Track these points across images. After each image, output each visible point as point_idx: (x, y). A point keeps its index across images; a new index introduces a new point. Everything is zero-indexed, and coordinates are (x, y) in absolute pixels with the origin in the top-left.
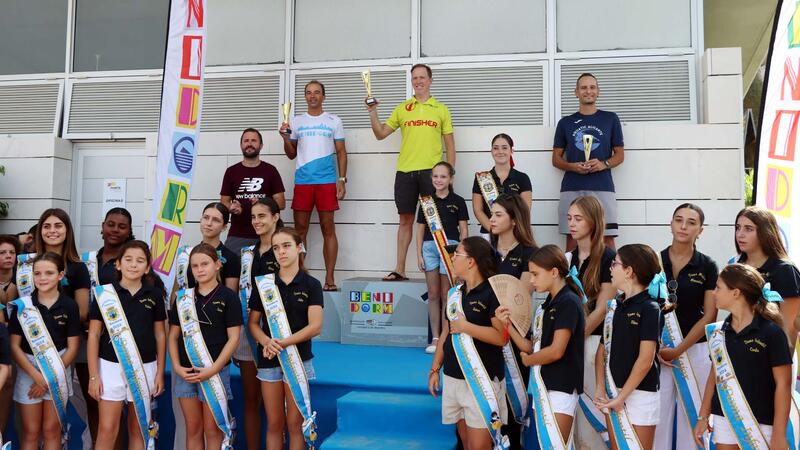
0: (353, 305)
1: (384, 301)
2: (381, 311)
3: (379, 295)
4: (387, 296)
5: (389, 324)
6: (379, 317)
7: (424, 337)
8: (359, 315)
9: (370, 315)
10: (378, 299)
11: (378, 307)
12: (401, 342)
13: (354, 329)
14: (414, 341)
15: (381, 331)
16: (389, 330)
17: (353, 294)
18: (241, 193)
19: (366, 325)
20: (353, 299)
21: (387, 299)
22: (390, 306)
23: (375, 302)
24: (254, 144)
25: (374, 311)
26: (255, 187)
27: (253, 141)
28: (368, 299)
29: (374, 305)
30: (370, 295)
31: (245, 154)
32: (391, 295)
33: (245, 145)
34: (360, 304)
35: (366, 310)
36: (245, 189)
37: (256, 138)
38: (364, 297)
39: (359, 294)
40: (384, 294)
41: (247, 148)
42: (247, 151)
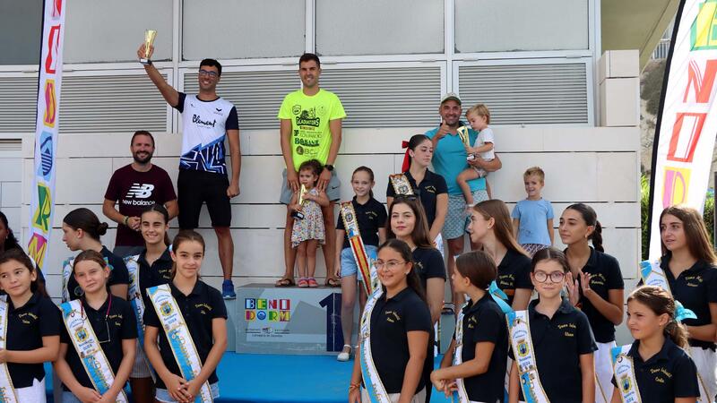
0: (248, 314)
1: (281, 308)
2: (278, 318)
3: (275, 301)
4: (284, 304)
5: (286, 331)
6: (276, 325)
7: (322, 345)
8: (255, 324)
9: (266, 323)
10: (275, 307)
11: (274, 315)
12: (299, 350)
13: (250, 337)
14: (313, 348)
15: (277, 339)
16: (286, 338)
17: (248, 301)
18: (129, 199)
19: (262, 333)
20: (248, 306)
21: (284, 306)
22: (287, 313)
23: (272, 309)
24: (148, 149)
25: (271, 318)
26: (145, 193)
27: (146, 145)
28: (264, 306)
29: (271, 313)
30: (266, 302)
31: (136, 158)
32: (288, 301)
33: (137, 148)
34: (256, 311)
35: (262, 317)
36: (134, 195)
37: (150, 143)
38: (260, 304)
39: (254, 301)
40: (281, 301)
41: (138, 152)
42: (139, 156)
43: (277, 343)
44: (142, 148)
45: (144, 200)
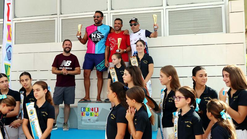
0: (82, 113)
1: (95, 111)
2: (94, 115)
3: (93, 108)
5: (97, 120)
6: (93, 118)
8: (85, 117)
9: (89, 117)
10: (93, 111)
11: (92, 114)
12: (102, 128)
13: (83, 123)
15: (94, 124)
16: (97, 123)
17: (82, 108)
18: (62, 67)
19: (88, 121)
20: (82, 111)
21: (96, 110)
22: (97, 113)
23: (91, 112)
24: (70, 46)
25: (91, 115)
26: (68, 64)
27: (69, 45)
28: (88, 110)
29: (91, 113)
30: (89, 109)
31: (65, 50)
32: (98, 108)
33: (65, 46)
34: (85, 112)
35: (87, 115)
36: (64, 65)
37: (70, 44)
38: (87, 110)
39: (85, 108)
40: (95, 108)
41: (66, 48)
42: (66, 50)
43: (93, 125)
44: (67, 46)
45: (67, 67)
